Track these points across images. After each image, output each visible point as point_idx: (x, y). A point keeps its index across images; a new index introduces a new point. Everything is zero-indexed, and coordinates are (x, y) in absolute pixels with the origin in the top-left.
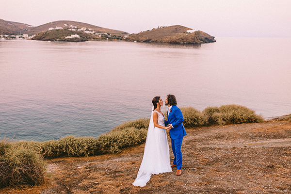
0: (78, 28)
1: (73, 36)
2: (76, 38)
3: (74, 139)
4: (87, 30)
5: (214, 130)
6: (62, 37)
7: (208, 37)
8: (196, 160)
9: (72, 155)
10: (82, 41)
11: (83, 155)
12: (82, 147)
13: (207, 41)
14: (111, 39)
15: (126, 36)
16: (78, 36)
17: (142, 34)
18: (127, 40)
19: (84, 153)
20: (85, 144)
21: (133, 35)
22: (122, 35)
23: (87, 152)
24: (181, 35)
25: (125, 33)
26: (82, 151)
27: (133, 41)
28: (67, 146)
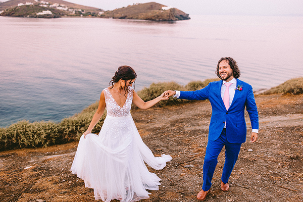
0: (49, 4)
1: (44, 13)
2: (48, 15)
3: (28, 125)
4: (59, 6)
5: (200, 107)
6: (33, 14)
7: (182, 14)
8: (189, 149)
9: (24, 146)
10: (55, 17)
11: (40, 145)
12: (39, 135)
13: (182, 18)
14: (85, 15)
15: (101, 13)
16: (49, 12)
17: (117, 11)
18: (102, 16)
19: (41, 143)
20: (43, 131)
21: (108, 12)
22: (96, 12)
23: (46, 141)
24: (157, 12)
25: (100, 10)
26: (37, 141)
27: (108, 17)
28: (18, 134)
